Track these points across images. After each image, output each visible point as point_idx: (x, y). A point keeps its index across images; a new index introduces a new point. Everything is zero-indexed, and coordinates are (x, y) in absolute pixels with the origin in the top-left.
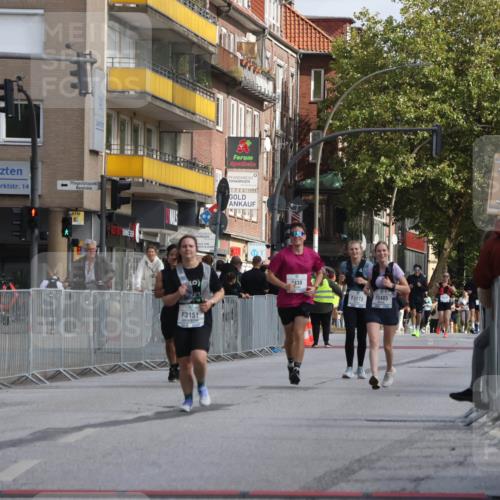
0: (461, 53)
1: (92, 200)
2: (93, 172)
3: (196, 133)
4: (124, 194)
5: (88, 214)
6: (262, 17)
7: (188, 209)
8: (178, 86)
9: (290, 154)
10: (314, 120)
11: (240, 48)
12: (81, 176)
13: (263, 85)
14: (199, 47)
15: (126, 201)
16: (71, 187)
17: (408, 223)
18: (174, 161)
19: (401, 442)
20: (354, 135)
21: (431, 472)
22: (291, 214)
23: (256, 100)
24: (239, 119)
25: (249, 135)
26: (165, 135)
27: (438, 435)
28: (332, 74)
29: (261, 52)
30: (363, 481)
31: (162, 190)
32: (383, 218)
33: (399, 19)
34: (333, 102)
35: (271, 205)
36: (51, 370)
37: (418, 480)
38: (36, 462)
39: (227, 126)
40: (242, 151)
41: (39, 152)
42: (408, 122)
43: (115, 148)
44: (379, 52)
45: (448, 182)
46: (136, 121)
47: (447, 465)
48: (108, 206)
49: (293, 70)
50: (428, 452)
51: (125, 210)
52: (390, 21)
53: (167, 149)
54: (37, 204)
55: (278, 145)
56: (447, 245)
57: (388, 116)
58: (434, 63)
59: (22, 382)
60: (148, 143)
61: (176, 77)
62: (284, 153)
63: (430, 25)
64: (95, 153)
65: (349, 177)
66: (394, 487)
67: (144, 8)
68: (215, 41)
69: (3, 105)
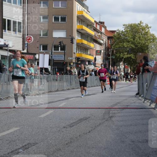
0: (134, 36)
1: (74, 61)
2: (74, 56)
3: (91, 50)
4: (79, 60)
5: (73, 63)
6: (101, 30)
7: (89, 62)
8: (88, 42)
9: (106, 53)
10: (110, 47)
11: (98, 35)
12: (72, 57)
13: (102, 42)
14: (91, 36)
15: (79, 61)
16: (71, 59)
17: (125, 64)
18: (87, 54)
19: (125, 99)
20: (116, 50)
21: (130, 104)
22: (106, 63)
23: (100, 44)
24: (98, 47)
25: (99, 50)
27: (131, 98)
28: (113, 40)
29: (101, 36)
30: (119, 106)
31: (85, 59)
32: (121, 63)
33: (124, 31)
34: (113, 44)
35: (103, 61)
36: (68, 88)
37: (128, 106)
38: (66, 103)
39: (96, 48)
40: (98, 53)
41: (66, 53)
42: (125, 47)
43: (78, 52)
44: (120, 36)
45: (132, 57)
46: (81, 48)
47: (132, 103)
48: (77, 62)
49: (107, 39)
50: (129, 101)
51: (79, 62)
52: (122, 31)
53: (86, 52)
54: (65, 61)
55: (104, 51)
56: (132, 67)
57: (122, 46)
58: (130, 38)
59: (63, 90)
60: (83, 51)
61: (87, 41)
62: (105, 53)
63: (129, 32)
64: (74, 53)
65: (116, 56)
66: (124, 107)
67: (82, 30)
68: (94, 35)
69: (60, 45)
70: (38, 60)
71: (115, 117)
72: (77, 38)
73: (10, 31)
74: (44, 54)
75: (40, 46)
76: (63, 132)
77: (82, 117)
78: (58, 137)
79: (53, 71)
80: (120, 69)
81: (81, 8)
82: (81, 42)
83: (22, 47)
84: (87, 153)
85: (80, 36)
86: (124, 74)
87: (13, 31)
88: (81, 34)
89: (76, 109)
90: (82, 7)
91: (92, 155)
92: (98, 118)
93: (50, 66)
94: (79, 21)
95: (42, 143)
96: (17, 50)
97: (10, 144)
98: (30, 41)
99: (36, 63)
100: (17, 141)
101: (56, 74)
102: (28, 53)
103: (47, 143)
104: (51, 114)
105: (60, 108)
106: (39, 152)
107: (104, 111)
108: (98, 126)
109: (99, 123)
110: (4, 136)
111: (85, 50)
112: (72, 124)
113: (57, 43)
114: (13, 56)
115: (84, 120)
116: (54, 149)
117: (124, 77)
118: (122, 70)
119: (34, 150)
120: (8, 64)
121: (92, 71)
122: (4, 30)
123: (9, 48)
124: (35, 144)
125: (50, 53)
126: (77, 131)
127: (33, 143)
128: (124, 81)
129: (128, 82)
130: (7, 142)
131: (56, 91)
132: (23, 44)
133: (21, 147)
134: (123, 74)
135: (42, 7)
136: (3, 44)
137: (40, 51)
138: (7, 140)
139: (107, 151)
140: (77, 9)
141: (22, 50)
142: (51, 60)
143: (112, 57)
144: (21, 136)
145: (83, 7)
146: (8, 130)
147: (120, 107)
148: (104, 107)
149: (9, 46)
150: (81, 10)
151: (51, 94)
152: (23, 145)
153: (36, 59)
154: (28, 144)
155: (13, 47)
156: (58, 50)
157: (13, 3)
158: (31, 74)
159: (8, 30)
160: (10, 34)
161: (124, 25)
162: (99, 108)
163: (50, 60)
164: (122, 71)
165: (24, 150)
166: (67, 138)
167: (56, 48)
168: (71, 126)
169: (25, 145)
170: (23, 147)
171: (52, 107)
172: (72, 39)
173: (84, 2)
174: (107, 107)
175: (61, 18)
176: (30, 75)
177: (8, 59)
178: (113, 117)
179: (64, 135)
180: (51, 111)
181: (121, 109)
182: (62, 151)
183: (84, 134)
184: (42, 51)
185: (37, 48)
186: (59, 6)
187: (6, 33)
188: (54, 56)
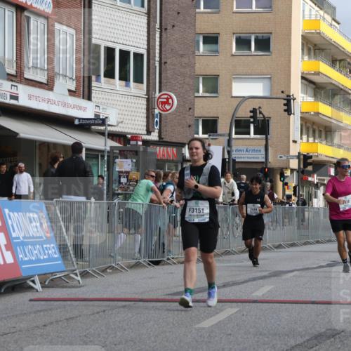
1: (294, 164)
2: (294, 150)
3: (343, 132)
4: (310, 161)
8: (334, 110)
12: (288, 152)
14: (344, 91)
15: (310, 164)
16: (284, 158)
18: (333, 145)
26: (328, 133)
31: (328, 159)
36: (277, 243)
38: (272, 287)
41: (269, 142)
43: (305, 140)
46: (314, 127)
48: (302, 166)
51: (310, 168)
53: (329, 139)
54: (269, 166)
60: (320, 137)
61: (333, 105)
64: (295, 142)
67: (318, 73)
69: (252, 120)
72: (303, 101)
73: (111, 80)
74: (209, 145)
75: (197, 121)
77: (324, 330)
81: (313, 12)
82: (316, 111)
83: (145, 124)
85: (311, 91)
87: (120, 79)
88: (314, 86)
89: (304, 306)
90: (317, 8)
94: (309, 50)
96: (130, 134)
98: (168, 107)
102: (161, 142)
104: (229, 318)
105: (255, 302)
111: (326, 132)
112: (293, 348)
113: (244, 113)
114: (120, 151)
115: (329, 337)
120: (106, 173)
122: (94, 78)
123: (109, 128)
125: (226, 141)
132: (148, 117)
135: (202, 9)
136: (93, 117)
137: (196, 136)
140: (303, 15)
141: (146, 133)
142: (229, 162)
145: (321, 9)
149: (109, 123)
150: (313, 17)
153: (184, 160)
155: (120, 125)
156: (249, 134)
159: (105, 76)
160: (113, 87)
167: (241, 126)
171: (232, 298)
172: (289, 101)
175: (257, 40)
176: (167, 204)
177: (106, 158)
184: (201, 135)
185: (188, 128)
186: (251, 8)
187: (102, 86)
188: (237, 150)
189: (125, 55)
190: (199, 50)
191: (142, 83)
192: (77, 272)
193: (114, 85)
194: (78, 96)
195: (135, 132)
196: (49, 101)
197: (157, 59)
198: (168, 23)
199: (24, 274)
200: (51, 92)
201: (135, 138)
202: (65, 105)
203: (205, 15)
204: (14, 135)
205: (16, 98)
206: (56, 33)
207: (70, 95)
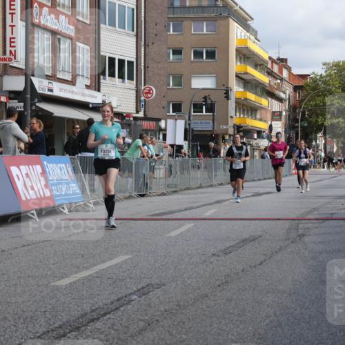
1: (231, 131)
2: (231, 122)
3: (262, 111)
4: (241, 129)
7: (260, 133)
8: (257, 97)
9: (291, 116)
10: (298, 105)
11: (275, 84)
12: (227, 124)
13: (282, 95)
14: (263, 85)
15: (241, 131)
16: (225, 127)
18: (256, 119)
19: (326, 203)
20: (311, 110)
21: (336, 212)
22: (291, 134)
23: (280, 100)
24: (276, 106)
25: (278, 110)
27: (338, 201)
28: (304, 91)
29: (282, 85)
31: (252, 128)
32: (319, 135)
33: (324, 74)
34: (304, 100)
35: (285, 131)
36: (220, 182)
37: (332, 214)
38: (216, 210)
39: (272, 108)
40: (276, 116)
41: (215, 117)
43: (238, 115)
44: (318, 85)
46: (245, 108)
47: (341, 209)
49: (292, 91)
50: (335, 206)
52: (321, 75)
53: (253, 115)
54: (215, 133)
55: (287, 113)
57: (321, 104)
58: (335, 88)
59: (211, 186)
60: (248, 113)
61: (256, 94)
62: (289, 116)
63: (334, 76)
64: (232, 117)
65: (309, 123)
66: (325, 216)
67: (246, 73)
68: (268, 82)
69: (204, 103)
70: (165, 130)
71: (310, 235)
72: (237, 89)
73: (113, 79)
74: (176, 120)
75: (169, 104)
76: (211, 263)
77: (247, 237)
78: (202, 272)
79: (192, 151)
80: (318, 147)
81: (243, 34)
82: (245, 97)
83: (135, 106)
84: (257, 302)
85: (242, 85)
86: (325, 156)
87: (119, 78)
88: (244, 82)
90: (245, 31)
91: (266, 307)
92: (277, 238)
93: (187, 142)
94: (241, 58)
95: (174, 284)
96: (125, 113)
97: (114, 285)
98: (149, 95)
99: (161, 137)
100: (128, 280)
101: (198, 156)
102: (145, 118)
103: (182, 284)
104: (188, 230)
105: (205, 219)
106: (167, 300)
107: (287, 224)
108: (276, 252)
109: (278, 247)
110: (103, 270)
111: (252, 110)
112: (228, 248)
113: (199, 99)
115: (251, 241)
116: (196, 295)
117: (325, 161)
118: (321, 147)
119: (159, 297)
121: (265, 150)
122: (102, 77)
124: (159, 286)
125: (187, 117)
126: (237, 261)
127: (158, 284)
128: (324, 168)
129: (332, 170)
130: (110, 281)
131: (198, 188)
132: (137, 102)
133: (135, 292)
134: (323, 155)
135: (171, 32)
137: (168, 114)
138: (109, 278)
139: (294, 300)
140: (237, 36)
141: (135, 112)
142: (189, 130)
143: (303, 123)
144: (134, 271)
145: (248, 32)
146: (111, 259)
147: (318, 217)
148: (287, 217)
150: (243, 37)
151: (189, 194)
152: (139, 287)
153: (161, 130)
154: (147, 286)
155: (119, 107)
156: (202, 112)
157: (119, 27)
158: (152, 157)
159: (109, 76)
160: (114, 83)
161: (324, 64)
162: (279, 219)
163: (186, 130)
164: (321, 150)
165: (140, 297)
166: (219, 275)
167: (197, 107)
168: (227, 252)
169: (143, 288)
170: (139, 290)
171: (190, 217)
172: (228, 91)
173: (249, 22)
174: (294, 217)
175: (207, 52)
176: (149, 158)
178: (306, 235)
179: (214, 269)
180: (189, 225)
181: (320, 221)
182: (210, 299)
183: (251, 267)
184: (171, 113)
185: (163, 110)
186: (203, 31)
187: (106, 82)
188: (194, 123)
189: (121, 62)
190: (169, 59)
191: (133, 80)
192: (91, 201)
193: (115, 81)
194: (92, 89)
195: (128, 111)
196: (73, 92)
197: (143, 64)
198: (150, 42)
199: (57, 203)
200: (74, 87)
201: (128, 115)
202: (83, 95)
203: (174, 36)
204: (50, 114)
205: (52, 91)
206: (77, 48)
207: (87, 88)
